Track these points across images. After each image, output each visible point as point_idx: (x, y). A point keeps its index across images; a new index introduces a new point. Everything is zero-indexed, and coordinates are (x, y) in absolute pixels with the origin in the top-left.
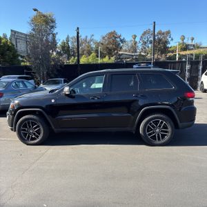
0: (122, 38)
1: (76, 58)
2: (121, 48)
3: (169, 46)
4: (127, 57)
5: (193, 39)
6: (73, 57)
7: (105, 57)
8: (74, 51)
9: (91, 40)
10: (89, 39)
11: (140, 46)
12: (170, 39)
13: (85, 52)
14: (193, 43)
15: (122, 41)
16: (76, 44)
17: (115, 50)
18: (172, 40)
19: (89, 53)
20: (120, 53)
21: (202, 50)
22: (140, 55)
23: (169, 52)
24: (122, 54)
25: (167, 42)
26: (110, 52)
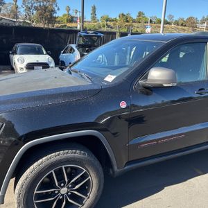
5: (76, 12)
25: (53, 11)
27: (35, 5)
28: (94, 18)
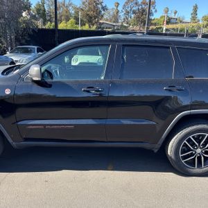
0: (104, 5)
1: (53, 24)
2: (102, 16)
3: (152, 18)
4: (108, 26)
5: (175, 13)
6: (49, 23)
7: (85, 25)
8: (50, 16)
9: (70, 5)
10: (67, 3)
11: (122, 16)
12: (153, 11)
13: (63, 18)
14: (176, 17)
15: (104, 8)
16: (53, 8)
17: (95, 17)
18: (156, 11)
19: (67, 19)
20: (101, 21)
21: (184, 25)
22: (122, 25)
23: (152, 24)
24: (103, 23)
25: (150, 13)
26: (90, 20)
27: (134, 9)
28: (194, 18)
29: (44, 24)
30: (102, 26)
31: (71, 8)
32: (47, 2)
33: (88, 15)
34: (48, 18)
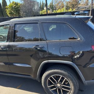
2: (80, 3)
4: (83, 8)
6: (55, 10)
17: (76, 5)
22: (90, 7)
26: (73, 6)
29: (53, 11)
30: (80, 8)
31: (64, 2)
32: (54, 2)
33: (72, 4)
34: (54, 8)
